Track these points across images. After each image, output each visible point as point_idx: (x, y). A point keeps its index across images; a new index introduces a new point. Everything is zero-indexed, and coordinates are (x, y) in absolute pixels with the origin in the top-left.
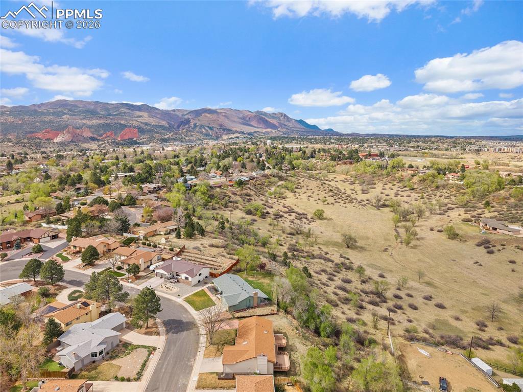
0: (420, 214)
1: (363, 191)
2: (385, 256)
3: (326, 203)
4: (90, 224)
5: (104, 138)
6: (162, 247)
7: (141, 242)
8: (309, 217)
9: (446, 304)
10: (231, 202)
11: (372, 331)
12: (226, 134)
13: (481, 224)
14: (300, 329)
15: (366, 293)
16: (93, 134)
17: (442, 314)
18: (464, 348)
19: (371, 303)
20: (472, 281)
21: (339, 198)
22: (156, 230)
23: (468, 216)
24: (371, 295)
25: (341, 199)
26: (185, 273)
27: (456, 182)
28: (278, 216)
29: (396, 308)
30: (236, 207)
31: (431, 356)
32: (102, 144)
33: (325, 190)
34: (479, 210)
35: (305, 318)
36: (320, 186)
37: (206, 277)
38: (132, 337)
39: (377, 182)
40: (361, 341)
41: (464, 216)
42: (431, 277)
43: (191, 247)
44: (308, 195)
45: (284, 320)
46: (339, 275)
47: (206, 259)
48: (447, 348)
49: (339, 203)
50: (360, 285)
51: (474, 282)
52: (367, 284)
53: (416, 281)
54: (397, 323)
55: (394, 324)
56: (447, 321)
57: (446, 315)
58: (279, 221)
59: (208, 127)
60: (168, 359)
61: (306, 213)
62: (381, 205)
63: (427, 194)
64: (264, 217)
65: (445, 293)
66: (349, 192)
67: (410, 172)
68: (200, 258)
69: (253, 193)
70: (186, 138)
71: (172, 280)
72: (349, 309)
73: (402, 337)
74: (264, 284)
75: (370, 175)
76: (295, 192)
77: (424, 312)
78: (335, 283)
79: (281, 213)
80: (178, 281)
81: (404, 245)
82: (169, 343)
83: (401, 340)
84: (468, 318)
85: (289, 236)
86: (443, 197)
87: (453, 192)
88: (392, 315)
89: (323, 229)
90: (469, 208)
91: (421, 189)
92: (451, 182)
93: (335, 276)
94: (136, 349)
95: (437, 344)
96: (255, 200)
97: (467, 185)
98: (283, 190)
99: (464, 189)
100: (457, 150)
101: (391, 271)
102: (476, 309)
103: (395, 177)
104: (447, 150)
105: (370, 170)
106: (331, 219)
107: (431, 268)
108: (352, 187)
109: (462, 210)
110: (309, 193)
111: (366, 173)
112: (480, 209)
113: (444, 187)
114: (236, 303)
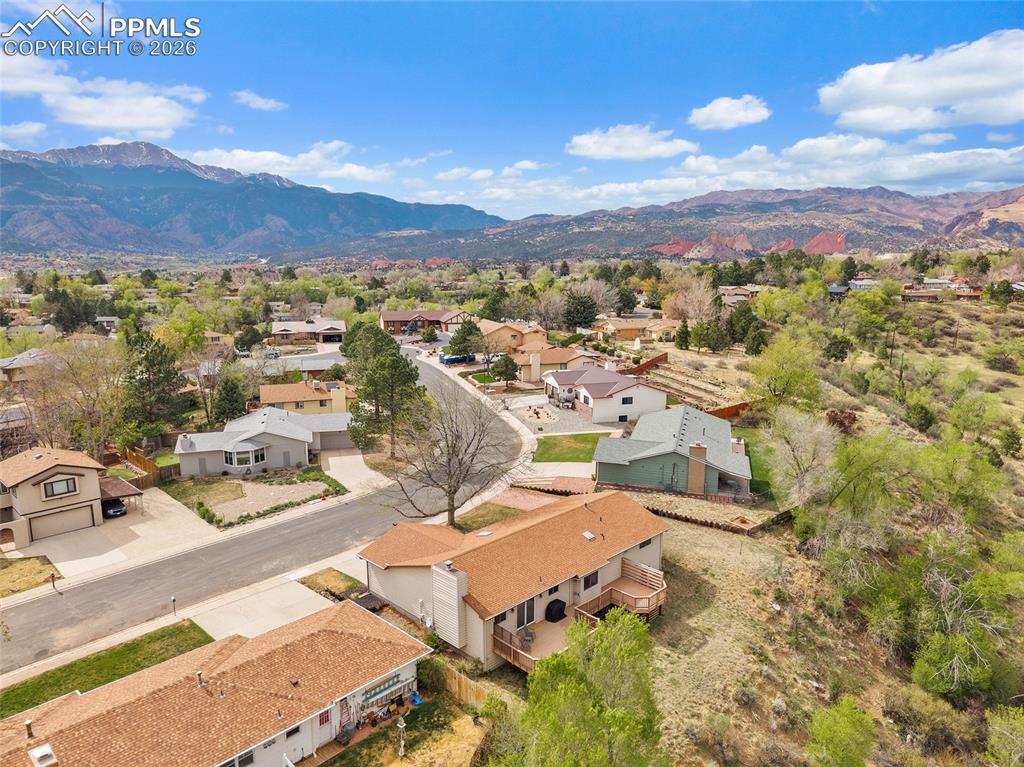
22: (643, 329)
38: (343, 463)
43: (684, 362)
45: (762, 558)
80: (573, 407)
114: (623, 460)
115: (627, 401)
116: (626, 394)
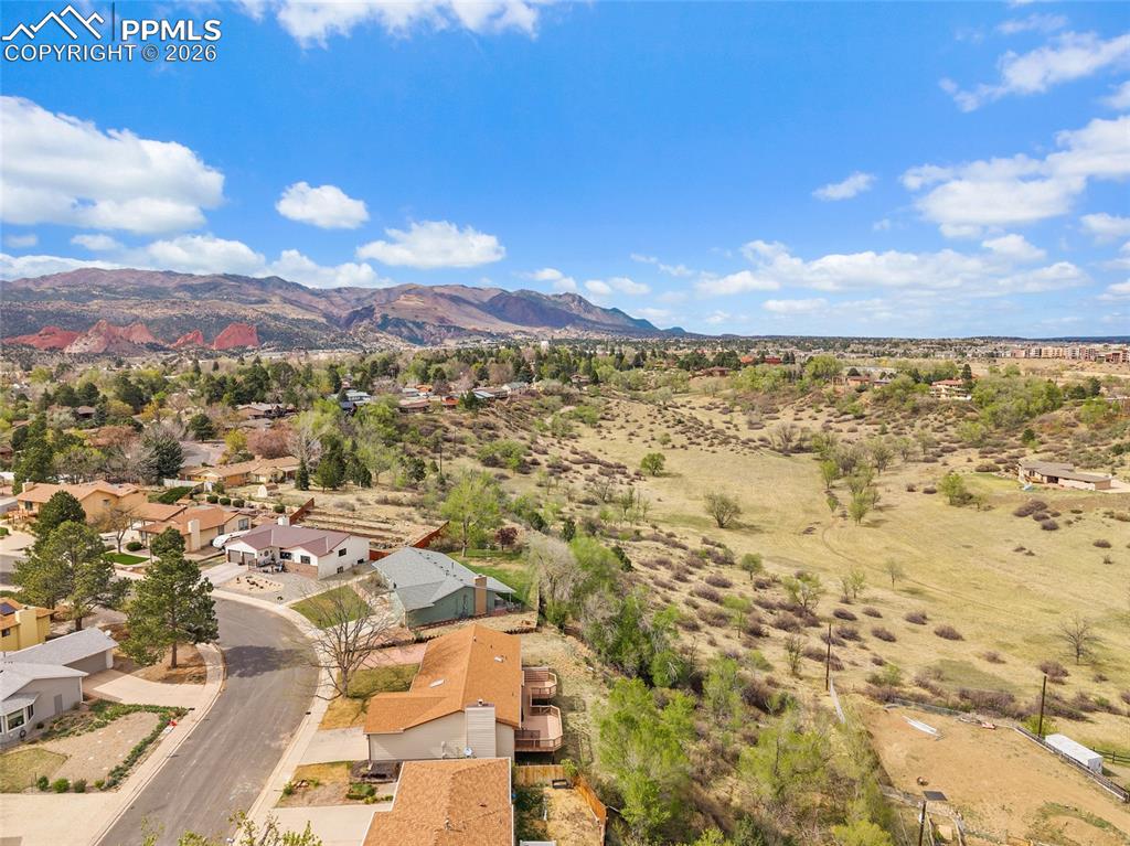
0: (882, 460)
1: (752, 425)
2: (807, 541)
3: (670, 445)
4: (76, 455)
5: (179, 345)
6: (257, 505)
7: (206, 496)
8: (631, 471)
9: (960, 629)
10: (449, 440)
11: (787, 680)
12: (452, 337)
13: (1021, 473)
14: (599, 665)
15: (769, 607)
16: (155, 338)
17: (956, 650)
18: (1020, 717)
19: (782, 626)
20: (1016, 585)
21: (698, 437)
22: (247, 474)
23: (989, 461)
24: (781, 612)
25: (702, 439)
26: (303, 546)
27: (956, 398)
28: (558, 469)
29: (843, 637)
30: (460, 450)
31: (942, 735)
32: (174, 358)
33: (666, 422)
34: (1012, 451)
35: (610, 639)
36: (655, 413)
37: (361, 562)
38: (122, 688)
39: (780, 407)
40: (758, 701)
41: (978, 462)
42: (919, 581)
43: (331, 504)
44: (628, 432)
45: (558, 643)
46: (701, 571)
47: (364, 527)
48: (980, 718)
49: (699, 444)
50: (753, 592)
51: (1019, 587)
52: (768, 591)
53: (886, 588)
54: (847, 666)
55: (839, 668)
56: (970, 663)
57: (966, 652)
58: (560, 478)
59: (414, 323)
60: (215, 735)
61: (623, 464)
62: (792, 448)
63: (893, 424)
64: (524, 469)
65: (956, 611)
66: (718, 425)
67: (854, 384)
68: (350, 526)
69: (501, 423)
70: (364, 345)
71: (269, 568)
72: (728, 637)
73: (863, 694)
74: (508, 573)
75: (765, 393)
76: (600, 426)
77: (911, 646)
78: (689, 585)
79: (566, 463)
80: (284, 569)
81: (851, 522)
82: (225, 699)
83: (862, 700)
84: (1019, 657)
85: (583, 505)
86: (930, 429)
87: (950, 417)
88: (834, 650)
89: (662, 494)
90: (988, 448)
91: (878, 417)
92: (943, 397)
93: (691, 573)
94: (128, 713)
95: (953, 710)
96: (506, 438)
97: (981, 403)
98: (573, 423)
99: (973, 411)
100: (947, 356)
101: (825, 570)
102: (1035, 640)
103: (820, 394)
104: (926, 356)
105: (765, 382)
106: (680, 476)
107: (916, 562)
108: (727, 418)
109: (974, 453)
110: (632, 428)
111: (757, 389)
112: (1013, 448)
113: (930, 408)
114: (428, 602)
115: (342, 553)
116: (341, 547)
